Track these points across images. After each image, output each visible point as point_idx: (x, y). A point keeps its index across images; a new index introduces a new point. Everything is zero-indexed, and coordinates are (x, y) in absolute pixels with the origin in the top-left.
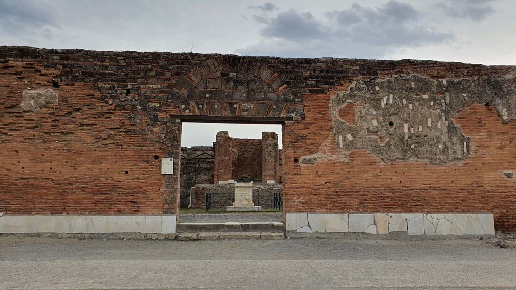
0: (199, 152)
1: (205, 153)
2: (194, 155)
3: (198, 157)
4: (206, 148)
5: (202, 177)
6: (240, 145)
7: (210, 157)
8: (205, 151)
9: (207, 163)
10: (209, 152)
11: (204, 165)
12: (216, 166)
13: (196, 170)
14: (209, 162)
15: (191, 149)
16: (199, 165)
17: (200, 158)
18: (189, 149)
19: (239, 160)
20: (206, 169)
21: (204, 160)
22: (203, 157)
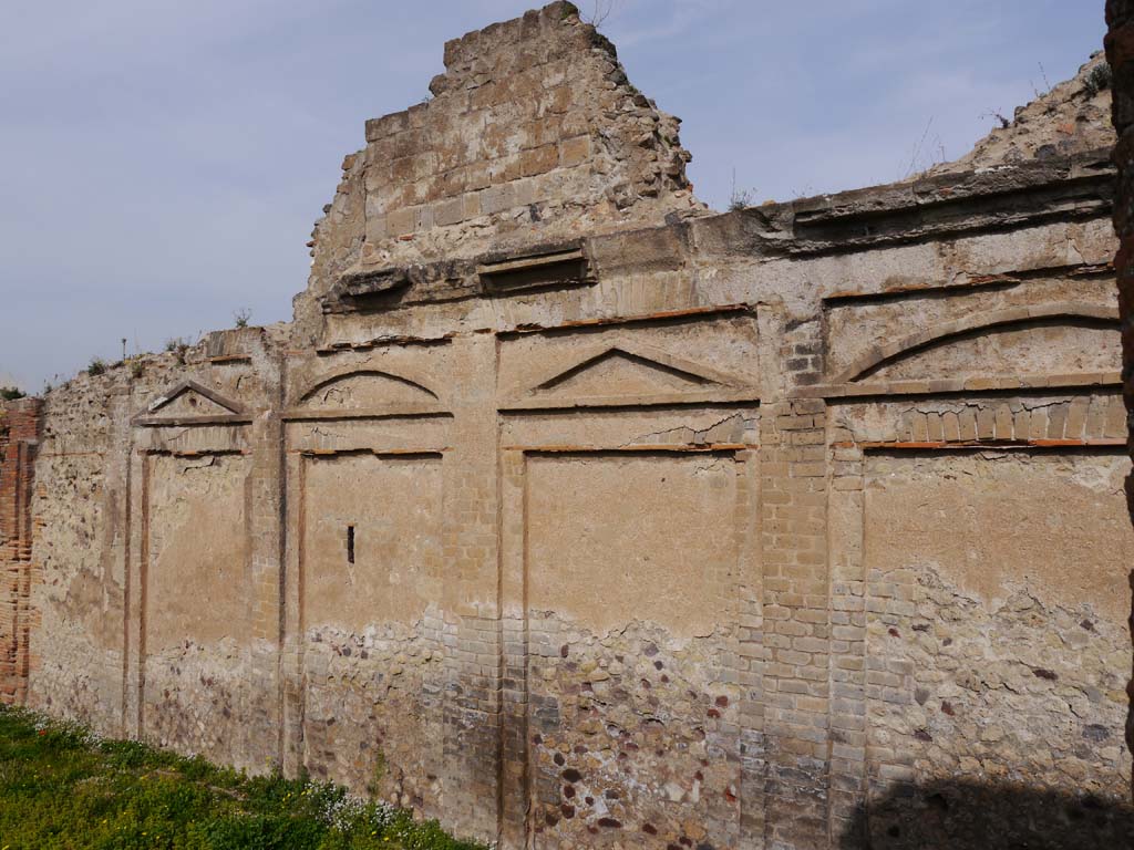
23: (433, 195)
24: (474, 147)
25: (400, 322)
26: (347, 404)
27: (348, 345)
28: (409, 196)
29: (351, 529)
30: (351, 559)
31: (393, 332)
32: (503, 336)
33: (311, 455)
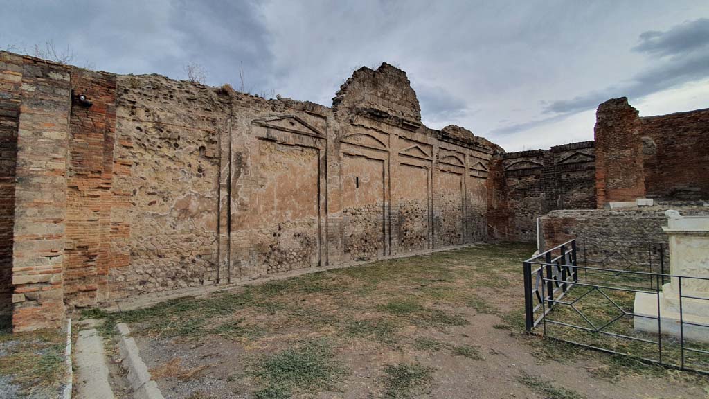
0: (567, 155)
1: (578, 154)
2: (556, 161)
3: (565, 162)
4: (581, 146)
5: (576, 195)
6: (661, 126)
7: (589, 159)
8: (578, 151)
9: (585, 171)
10: (588, 152)
11: (579, 175)
12: (600, 173)
13: (562, 184)
14: (589, 168)
15: (550, 151)
16: (568, 175)
17: (569, 164)
18: (546, 152)
19: (660, 156)
20: (582, 181)
21: (577, 167)
22: (577, 160)
23: (381, 97)
24: (391, 92)
25: (378, 125)
26: (360, 142)
27: (363, 126)
28: (376, 94)
29: (357, 178)
30: (357, 187)
31: (377, 127)
32: (400, 137)
33: (346, 154)
